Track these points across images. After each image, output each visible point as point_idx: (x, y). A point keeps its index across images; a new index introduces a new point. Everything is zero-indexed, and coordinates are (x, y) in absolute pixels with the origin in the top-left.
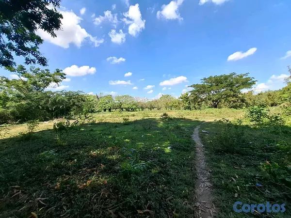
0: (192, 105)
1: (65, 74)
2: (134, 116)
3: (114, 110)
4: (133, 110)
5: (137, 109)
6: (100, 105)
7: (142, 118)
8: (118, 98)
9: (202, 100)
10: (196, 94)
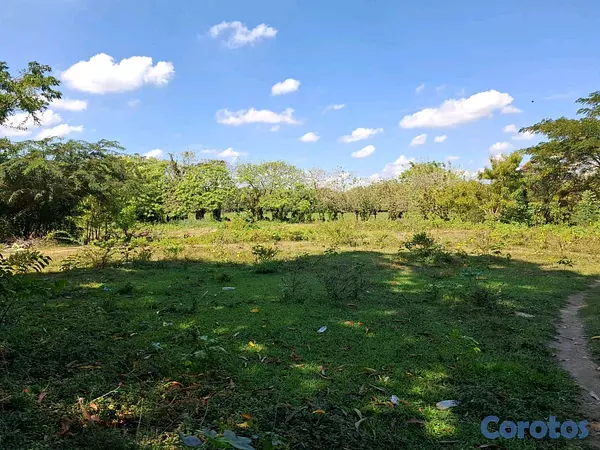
0: (536, 204)
1: (56, 82)
2: (299, 239)
3: (231, 215)
4: (299, 217)
5: (315, 216)
6: (184, 196)
7: (328, 247)
8: (248, 172)
9: (580, 186)
10: (555, 162)
